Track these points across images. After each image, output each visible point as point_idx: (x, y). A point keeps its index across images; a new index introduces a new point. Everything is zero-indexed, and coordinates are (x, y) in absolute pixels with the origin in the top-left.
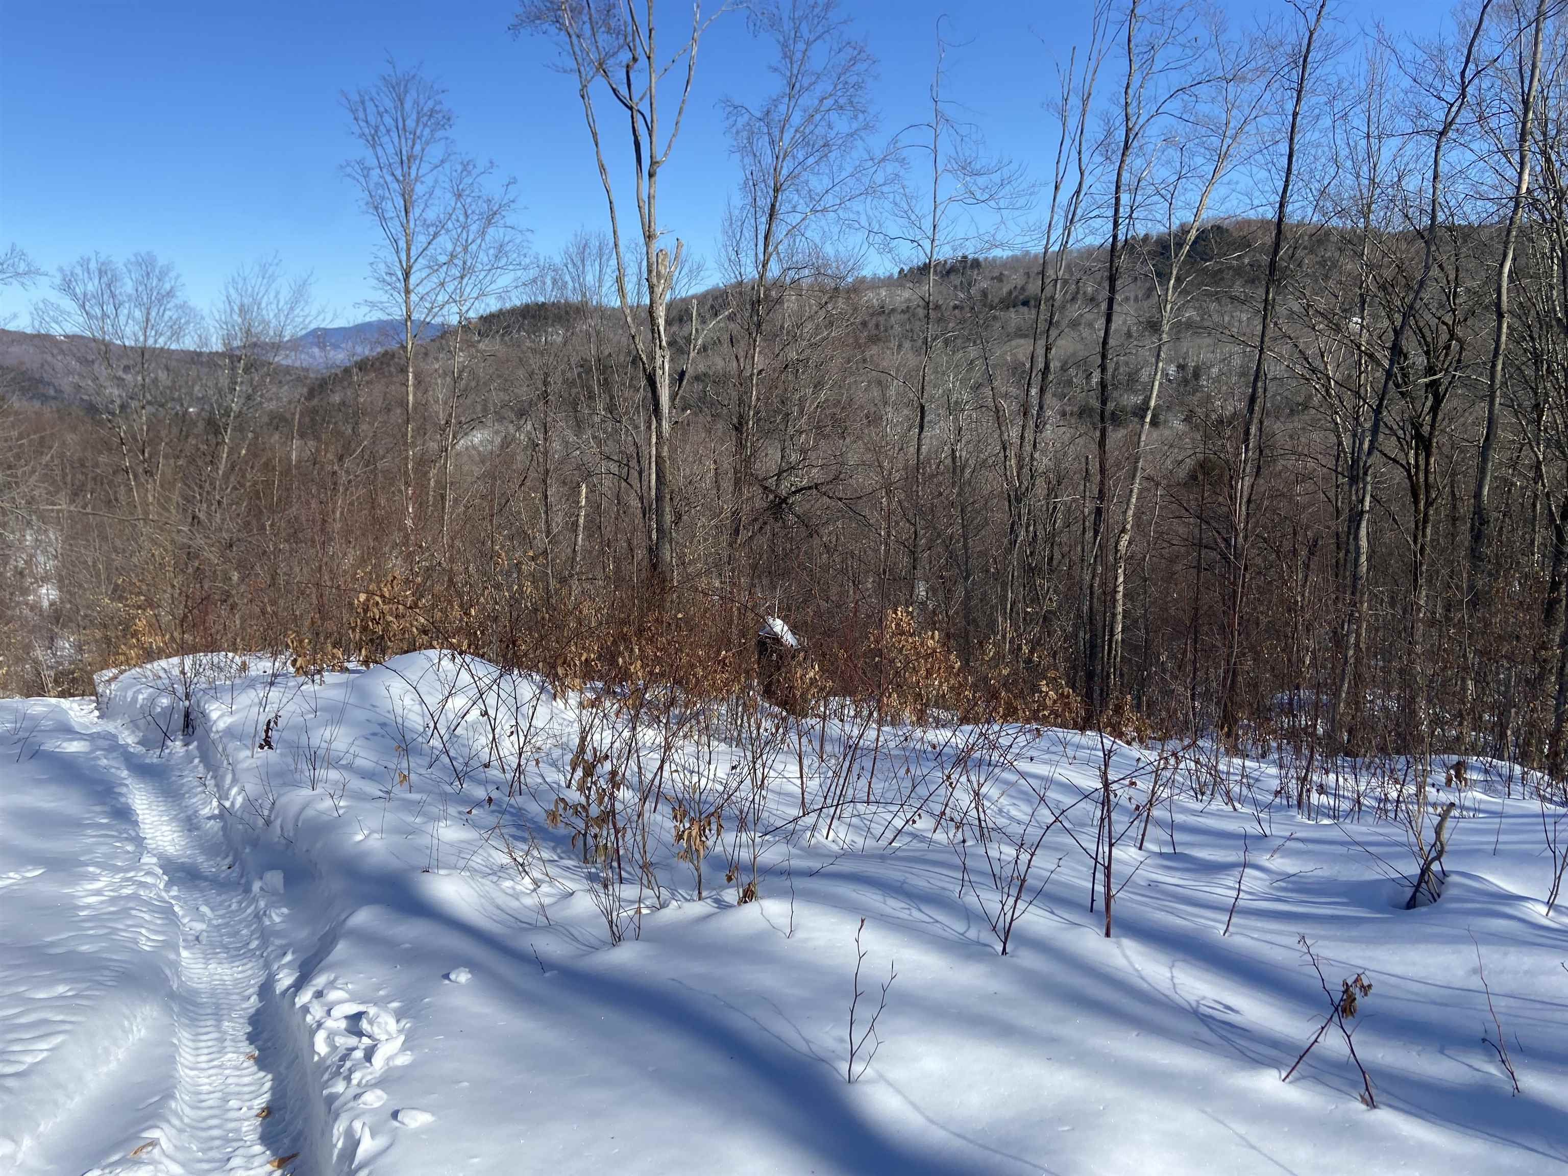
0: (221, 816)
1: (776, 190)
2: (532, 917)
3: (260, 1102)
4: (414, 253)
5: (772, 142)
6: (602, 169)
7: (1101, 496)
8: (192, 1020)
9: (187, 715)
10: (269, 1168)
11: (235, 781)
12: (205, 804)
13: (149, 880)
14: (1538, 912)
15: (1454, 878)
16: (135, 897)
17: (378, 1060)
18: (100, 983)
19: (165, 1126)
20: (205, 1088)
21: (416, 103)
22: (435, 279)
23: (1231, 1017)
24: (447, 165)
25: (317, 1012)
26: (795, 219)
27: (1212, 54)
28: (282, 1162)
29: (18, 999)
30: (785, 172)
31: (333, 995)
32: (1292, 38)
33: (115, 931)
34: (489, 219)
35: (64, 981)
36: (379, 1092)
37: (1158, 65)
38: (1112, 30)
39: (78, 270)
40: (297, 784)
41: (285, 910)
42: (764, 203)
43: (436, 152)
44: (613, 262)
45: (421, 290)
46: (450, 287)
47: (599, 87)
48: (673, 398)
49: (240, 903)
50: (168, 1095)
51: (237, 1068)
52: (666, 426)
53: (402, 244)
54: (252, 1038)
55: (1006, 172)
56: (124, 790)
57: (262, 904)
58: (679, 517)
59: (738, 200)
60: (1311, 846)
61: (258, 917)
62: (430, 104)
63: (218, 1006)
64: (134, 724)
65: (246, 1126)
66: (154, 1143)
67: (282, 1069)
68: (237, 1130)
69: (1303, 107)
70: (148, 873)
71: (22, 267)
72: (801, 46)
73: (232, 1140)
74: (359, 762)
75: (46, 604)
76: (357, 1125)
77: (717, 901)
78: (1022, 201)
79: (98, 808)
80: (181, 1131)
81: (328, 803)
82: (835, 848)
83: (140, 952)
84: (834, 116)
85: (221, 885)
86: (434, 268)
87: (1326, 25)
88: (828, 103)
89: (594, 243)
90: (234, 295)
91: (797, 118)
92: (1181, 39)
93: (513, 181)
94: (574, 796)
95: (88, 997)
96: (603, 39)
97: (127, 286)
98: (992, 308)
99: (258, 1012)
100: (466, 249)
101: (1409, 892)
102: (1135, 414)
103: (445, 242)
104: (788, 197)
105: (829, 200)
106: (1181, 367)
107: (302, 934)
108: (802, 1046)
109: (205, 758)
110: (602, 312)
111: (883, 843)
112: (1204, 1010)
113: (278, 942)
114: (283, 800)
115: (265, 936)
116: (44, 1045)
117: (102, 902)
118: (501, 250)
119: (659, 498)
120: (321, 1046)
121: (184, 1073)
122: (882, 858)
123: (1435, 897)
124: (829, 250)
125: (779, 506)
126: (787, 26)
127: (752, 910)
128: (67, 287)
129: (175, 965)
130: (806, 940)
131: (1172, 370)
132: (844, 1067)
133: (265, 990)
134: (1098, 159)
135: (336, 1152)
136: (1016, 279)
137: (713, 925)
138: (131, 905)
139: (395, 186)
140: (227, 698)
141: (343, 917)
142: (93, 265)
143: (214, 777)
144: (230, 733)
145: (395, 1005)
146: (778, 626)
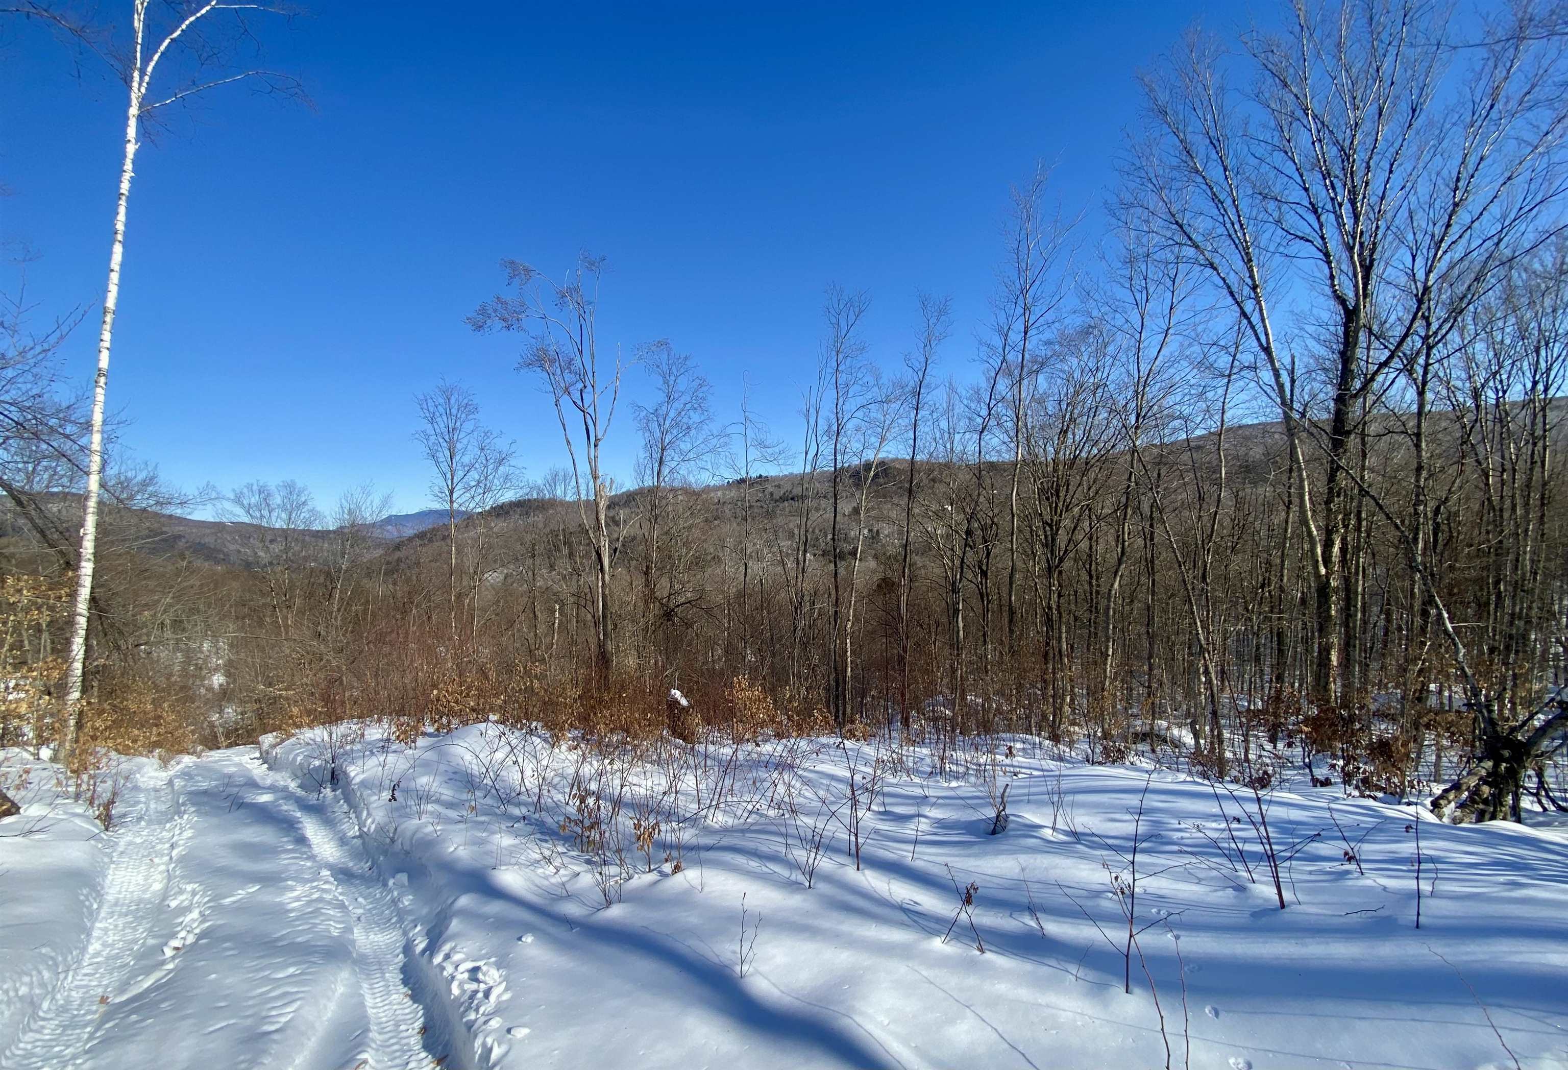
0: (360, 836)
1: (663, 450)
2: (559, 891)
3: (419, 1024)
4: (455, 481)
5: (659, 425)
6: (568, 442)
7: (837, 603)
8: (368, 975)
9: (333, 773)
10: (432, 1065)
11: (369, 814)
12: (350, 830)
13: (326, 886)
14: (1048, 833)
15: (1012, 818)
16: (320, 900)
17: (493, 998)
18: (315, 963)
19: (369, 1050)
20: (384, 1019)
21: (457, 400)
22: (468, 495)
23: (918, 908)
24: (475, 433)
25: (449, 969)
26: (673, 464)
27: (876, 389)
28: (439, 1062)
29: (267, 980)
30: (667, 441)
31: (457, 957)
32: (912, 384)
33: (315, 925)
34: (500, 462)
35: (291, 965)
36: (498, 1019)
37: (851, 394)
38: (828, 377)
39: (245, 490)
40: (408, 816)
41: (411, 897)
42: (657, 456)
43: (468, 426)
44: (573, 483)
45: (459, 501)
46: (477, 499)
47: (565, 401)
48: (611, 562)
49: (381, 893)
50: (367, 1030)
51: (399, 1004)
52: (607, 577)
53: (449, 476)
54: (405, 982)
55: (781, 447)
56: (300, 826)
57: (395, 893)
58: (616, 626)
59: (642, 454)
60: (948, 801)
61: (394, 902)
62: (466, 401)
63: (379, 963)
64: (295, 777)
65: (412, 1041)
66: (365, 1062)
67: (428, 1001)
68: (408, 1044)
69: (919, 416)
70: (326, 882)
71: (214, 495)
72: (673, 378)
73: (406, 1050)
74: (443, 797)
75: (216, 686)
76: (489, 1041)
77: (659, 872)
78: (790, 462)
79: (285, 839)
80: (377, 1050)
81: (430, 828)
82: (717, 826)
83: (332, 938)
84: (691, 413)
85: (366, 880)
86: (468, 489)
87: (927, 377)
88: (688, 406)
89: (561, 474)
90: (345, 504)
91: (672, 414)
92: (860, 382)
93: (514, 442)
94: (572, 810)
95: (310, 973)
96: (567, 375)
97: (277, 500)
98: (776, 501)
99: (405, 965)
100: (486, 478)
101: (992, 827)
102: (850, 554)
103: (474, 475)
104: (669, 453)
105: (691, 455)
106: (870, 531)
107: (425, 911)
108: (716, 960)
109: (347, 800)
110: (563, 503)
111: (742, 821)
112: (905, 906)
113: (410, 918)
114: (403, 827)
115: (401, 914)
116: (289, 1009)
117: (303, 906)
118: (507, 478)
119: (604, 617)
120: (455, 990)
121: (370, 1011)
122: (743, 831)
123: (1004, 828)
124: (692, 479)
125: (668, 614)
126: (665, 368)
127: (679, 877)
128: (238, 500)
129: (353, 942)
130: (710, 893)
131: (866, 531)
132: (738, 969)
133: (407, 949)
134: (825, 438)
135: (477, 1056)
136: (788, 487)
137: (661, 886)
138: (320, 905)
139: (445, 444)
140: (360, 763)
141: (450, 901)
142: (255, 487)
143: (355, 812)
144: (364, 784)
145: (493, 959)
146: (676, 693)
